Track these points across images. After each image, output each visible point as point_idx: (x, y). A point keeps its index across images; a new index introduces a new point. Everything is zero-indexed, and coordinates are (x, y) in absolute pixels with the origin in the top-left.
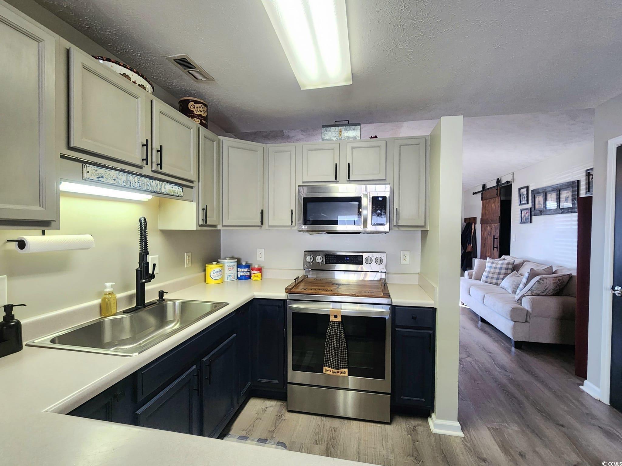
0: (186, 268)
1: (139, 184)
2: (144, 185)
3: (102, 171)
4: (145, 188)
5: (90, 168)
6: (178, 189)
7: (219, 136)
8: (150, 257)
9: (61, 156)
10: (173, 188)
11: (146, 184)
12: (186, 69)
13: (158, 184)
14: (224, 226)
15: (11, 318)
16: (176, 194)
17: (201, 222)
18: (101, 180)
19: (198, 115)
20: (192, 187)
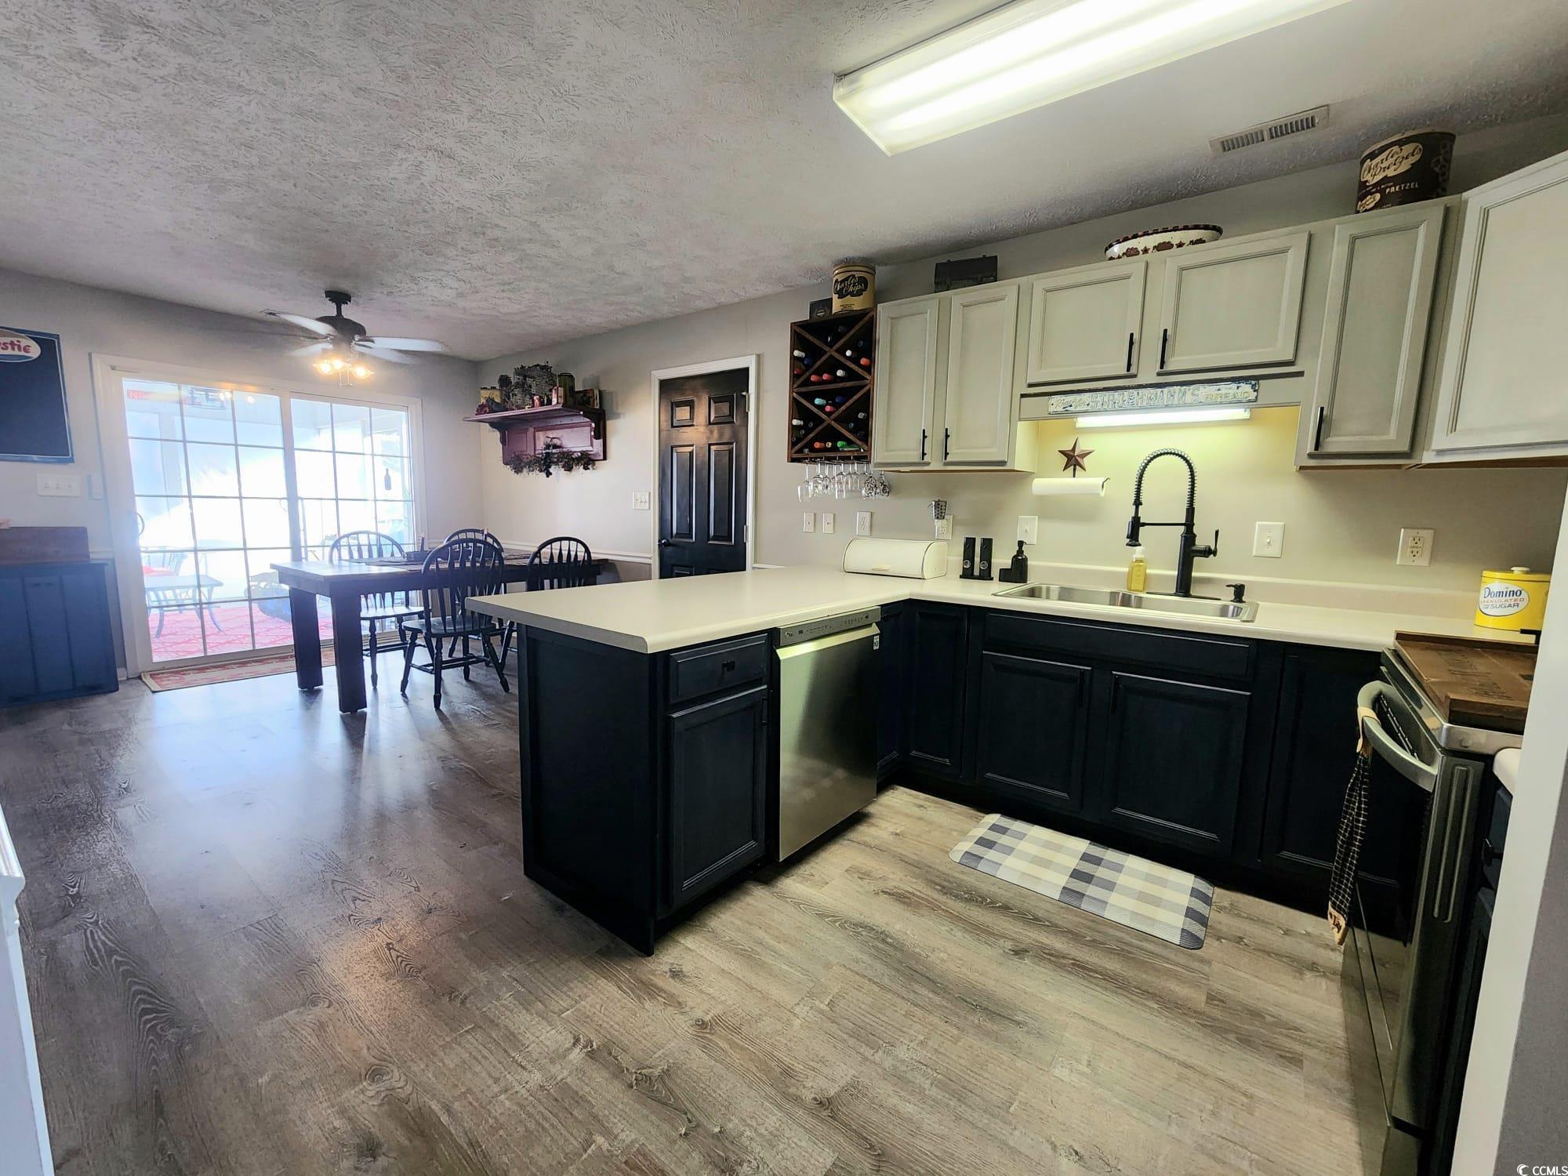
0: (1399, 566)
1: (1130, 401)
2: (1143, 401)
3: (1069, 399)
5: (1055, 399)
6: (1238, 387)
7: (1465, 191)
8: (1258, 523)
9: (1023, 396)
10: (1219, 390)
11: (1145, 398)
12: (1263, 140)
13: (1174, 392)
14: (1440, 452)
15: (1020, 552)
16: (1230, 398)
17: (1310, 447)
18: (1069, 408)
19: (1375, 185)
20: (1300, 374)
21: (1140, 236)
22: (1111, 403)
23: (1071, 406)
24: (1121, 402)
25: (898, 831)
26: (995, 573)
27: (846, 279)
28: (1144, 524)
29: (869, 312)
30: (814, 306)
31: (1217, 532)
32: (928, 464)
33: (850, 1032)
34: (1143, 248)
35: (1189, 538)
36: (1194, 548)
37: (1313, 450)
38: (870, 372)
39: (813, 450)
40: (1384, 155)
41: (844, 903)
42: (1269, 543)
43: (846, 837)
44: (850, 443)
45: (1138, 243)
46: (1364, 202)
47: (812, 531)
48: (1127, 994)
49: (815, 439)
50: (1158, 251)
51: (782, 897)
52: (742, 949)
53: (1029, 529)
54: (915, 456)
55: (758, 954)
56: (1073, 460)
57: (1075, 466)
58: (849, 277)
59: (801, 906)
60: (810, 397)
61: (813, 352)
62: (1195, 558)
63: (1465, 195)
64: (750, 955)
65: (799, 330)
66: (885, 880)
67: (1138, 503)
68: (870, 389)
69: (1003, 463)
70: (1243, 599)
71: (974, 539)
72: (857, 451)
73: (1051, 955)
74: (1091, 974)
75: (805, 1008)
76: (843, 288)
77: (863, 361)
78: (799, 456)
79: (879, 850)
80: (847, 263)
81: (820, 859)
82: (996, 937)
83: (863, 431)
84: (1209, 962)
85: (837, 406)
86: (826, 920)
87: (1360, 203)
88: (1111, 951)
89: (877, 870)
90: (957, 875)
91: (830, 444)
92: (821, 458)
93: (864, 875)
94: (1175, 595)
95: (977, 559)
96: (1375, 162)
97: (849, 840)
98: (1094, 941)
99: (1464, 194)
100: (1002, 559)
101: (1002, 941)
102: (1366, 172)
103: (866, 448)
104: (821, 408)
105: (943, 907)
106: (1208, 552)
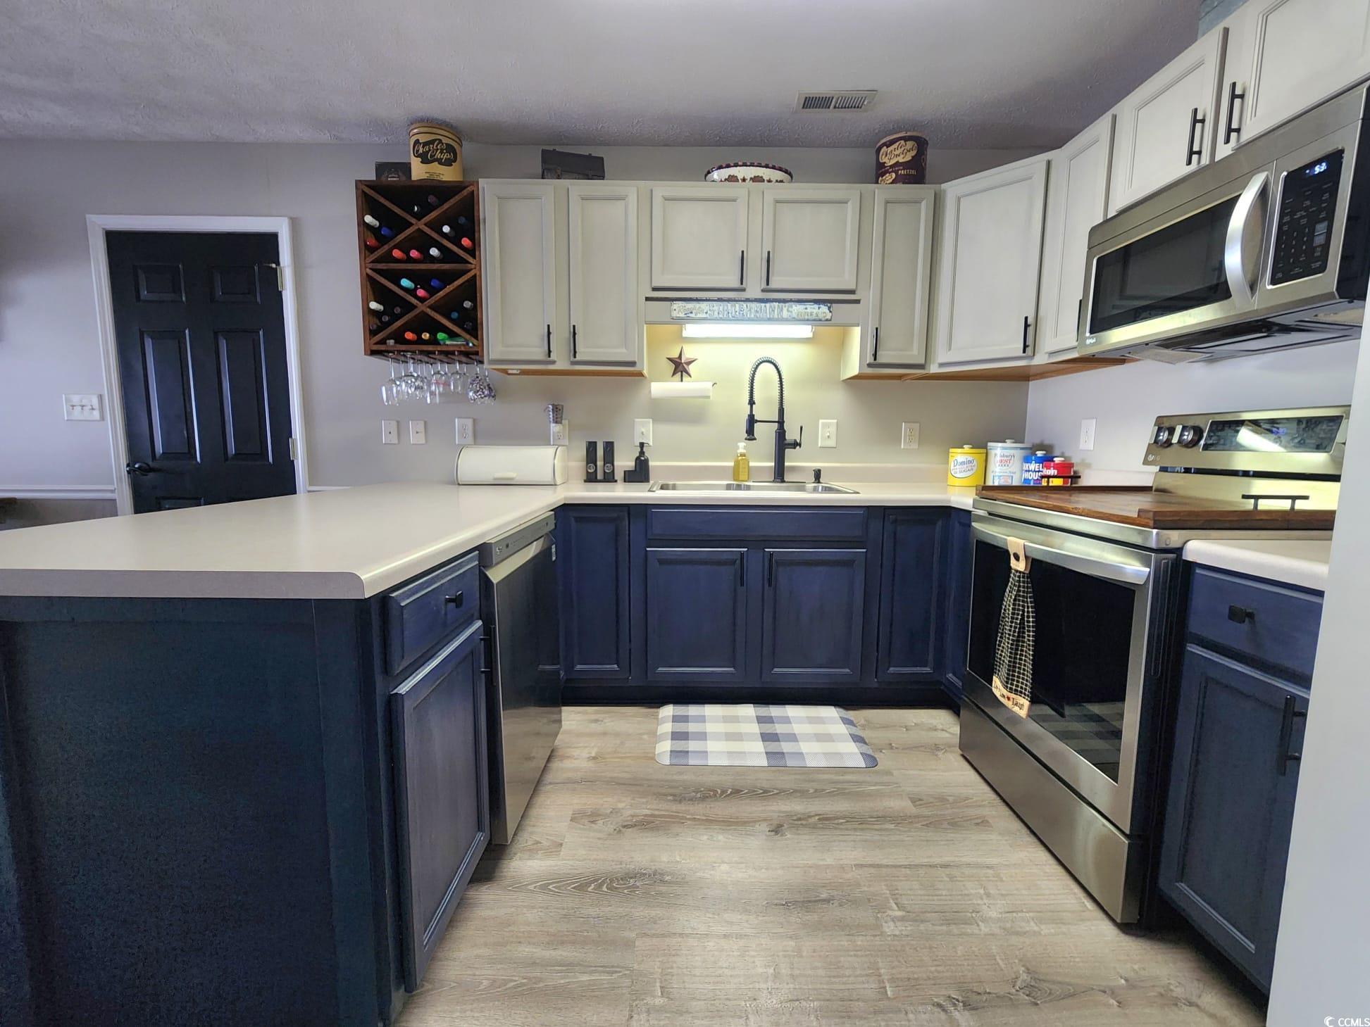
0: (904, 449)
1: (741, 313)
2: (751, 313)
3: (690, 305)
4: (753, 316)
5: (677, 305)
6: (819, 308)
7: (944, 183)
8: (821, 421)
9: (647, 299)
10: (806, 309)
11: (753, 311)
12: (829, 107)
13: (775, 308)
14: (942, 365)
15: (642, 453)
16: (814, 317)
17: (870, 359)
18: (690, 315)
19: (891, 166)
20: (858, 302)
21: (740, 166)
22: (726, 313)
23: (691, 313)
24: (734, 313)
25: (593, 755)
26: (619, 475)
27: (432, 142)
28: (757, 421)
29: (468, 186)
30: (381, 168)
31: (801, 428)
32: (554, 362)
33: (707, 1014)
34: (742, 178)
35: (781, 433)
36: (786, 442)
37: (872, 361)
38: (474, 256)
39: (400, 339)
40: (895, 146)
41: (595, 860)
42: (829, 437)
43: (544, 782)
44: (452, 335)
45: (740, 172)
46: (884, 177)
47: (396, 442)
48: (868, 826)
49: (406, 328)
50: (753, 182)
51: (519, 886)
52: (515, 987)
53: (646, 430)
54: (538, 353)
55: (541, 980)
56: (679, 367)
57: (682, 372)
58: (436, 140)
59: (550, 887)
60: (395, 277)
61: (391, 223)
62: (787, 450)
63: (944, 186)
64: (531, 989)
65: (367, 190)
66: (617, 812)
67: (752, 403)
68: (475, 276)
69: (633, 364)
70: (821, 480)
71: (595, 443)
72: (463, 345)
73: (800, 819)
74: (836, 822)
75: (641, 1017)
76: (428, 152)
77: (466, 242)
78: (382, 347)
79: (588, 782)
80: (429, 123)
81: (533, 819)
82: (751, 824)
83: (471, 323)
84: (889, 773)
85: (432, 291)
86: (590, 889)
87: (880, 178)
88: (831, 794)
89: (602, 805)
90: (675, 777)
91: (428, 335)
92: (413, 352)
93: (593, 817)
94: (773, 482)
95: (600, 463)
96: (890, 149)
97: (550, 783)
98: (816, 791)
99: (942, 185)
100: (624, 461)
101: (757, 826)
102: (884, 157)
103: (475, 342)
104: (412, 292)
105: (688, 817)
106: (796, 444)
